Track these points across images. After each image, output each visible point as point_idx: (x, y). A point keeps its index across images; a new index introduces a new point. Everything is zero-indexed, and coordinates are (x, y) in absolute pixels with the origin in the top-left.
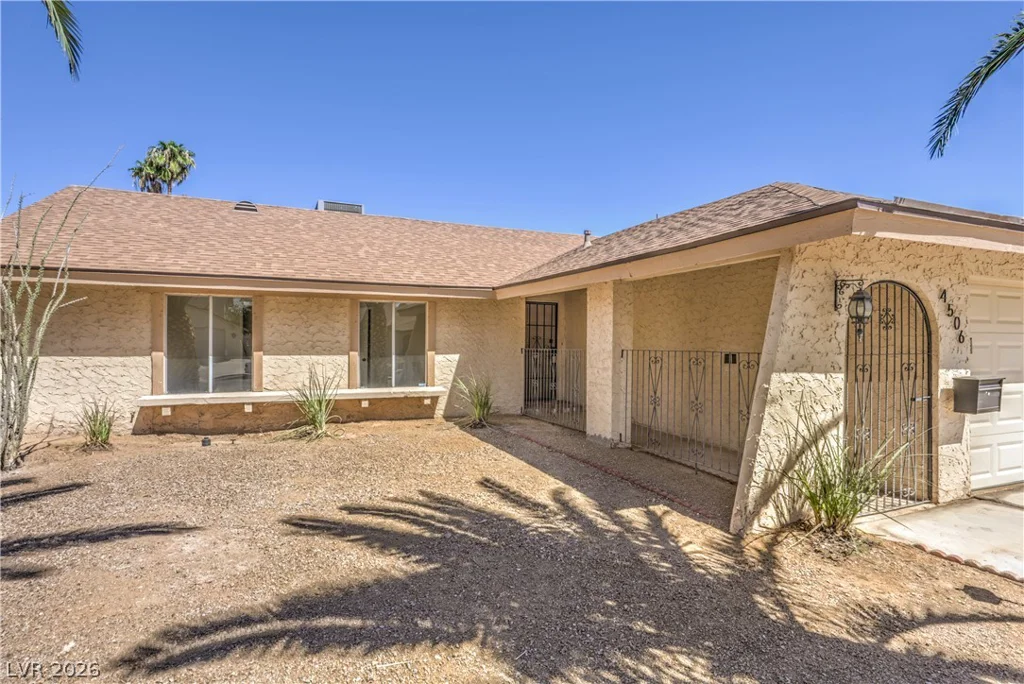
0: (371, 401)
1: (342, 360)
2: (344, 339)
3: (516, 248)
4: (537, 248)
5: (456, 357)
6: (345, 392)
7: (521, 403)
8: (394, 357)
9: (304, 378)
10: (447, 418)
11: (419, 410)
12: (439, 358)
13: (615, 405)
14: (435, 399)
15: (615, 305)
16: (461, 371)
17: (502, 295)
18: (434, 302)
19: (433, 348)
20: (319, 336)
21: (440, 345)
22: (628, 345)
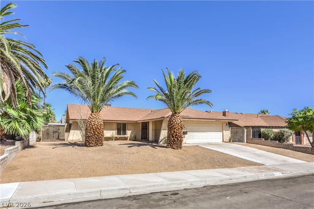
0: (119, 137)
1: (115, 131)
2: (115, 128)
3: (140, 113)
4: (144, 113)
5: (131, 131)
6: (115, 136)
7: (141, 138)
8: (122, 131)
9: (112, 134)
10: (129, 140)
11: (126, 139)
12: (128, 131)
13: (152, 136)
14: (128, 137)
15: (152, 124)
16: (131, 133)
17: (138, 122)
18: (127, 123)
19: (127, 130)
20: (112, 128)
21: (128, 129)
22: (154, 128)
